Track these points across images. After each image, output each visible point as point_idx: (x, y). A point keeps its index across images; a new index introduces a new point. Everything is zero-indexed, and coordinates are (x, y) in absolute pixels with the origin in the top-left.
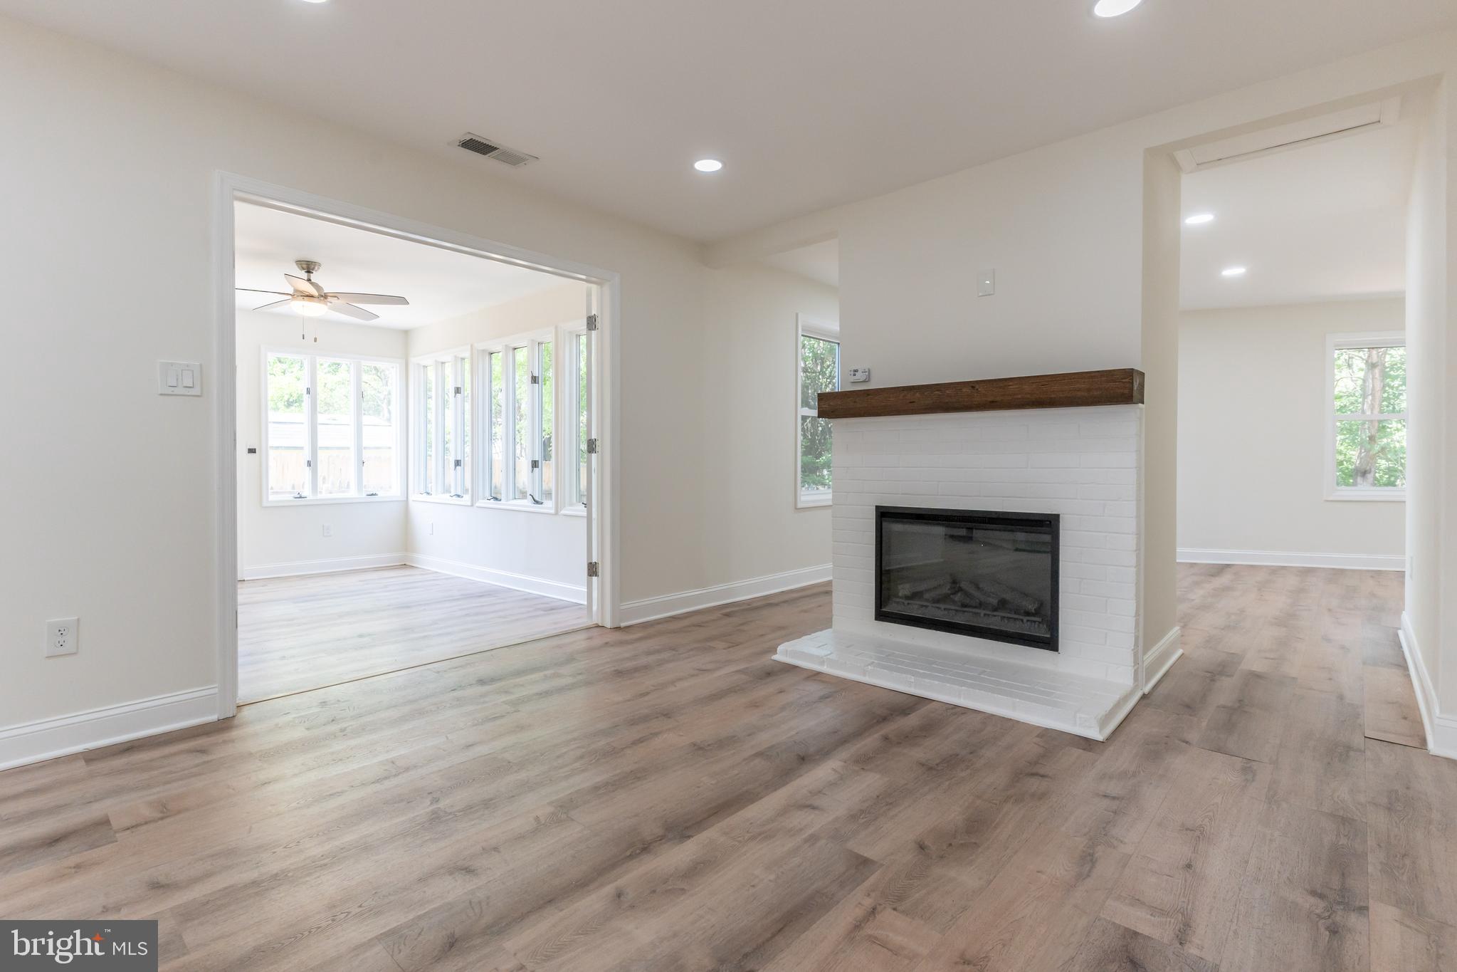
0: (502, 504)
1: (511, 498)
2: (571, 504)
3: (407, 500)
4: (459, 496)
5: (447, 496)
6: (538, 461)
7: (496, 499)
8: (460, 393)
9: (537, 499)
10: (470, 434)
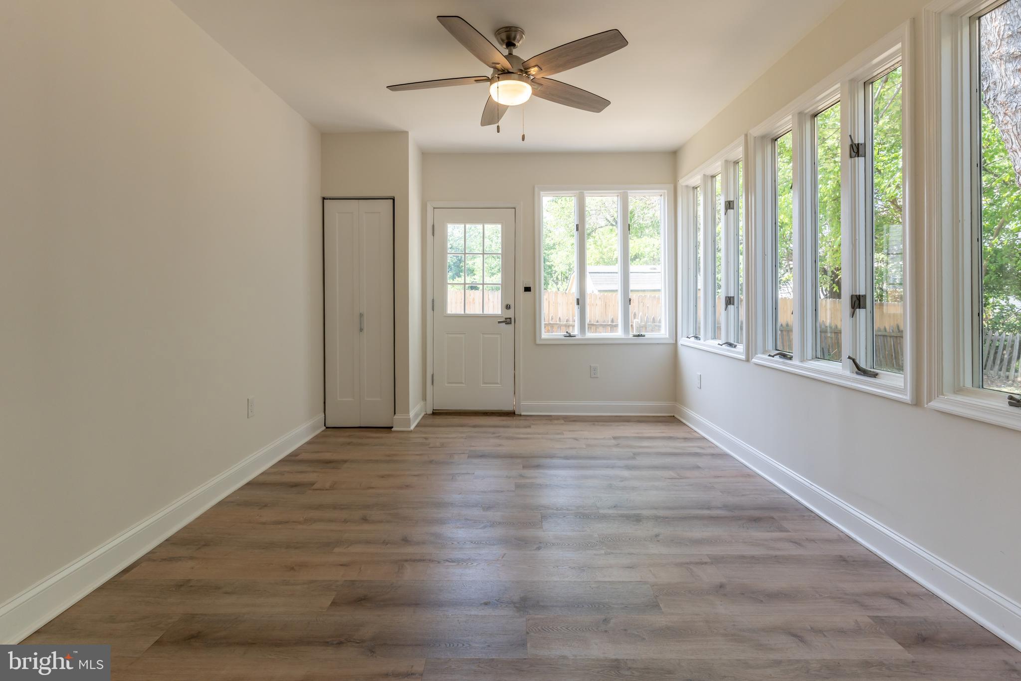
0: (795, 365)
1: (810, 357)
2: (958, 390)
3: (675, 344)
4: (730, 345)
5: (715, 343)
6: (864, 296)
7: (783, 356)
8: (733, 208)
9: (863, 365)
10: (744, 242)
